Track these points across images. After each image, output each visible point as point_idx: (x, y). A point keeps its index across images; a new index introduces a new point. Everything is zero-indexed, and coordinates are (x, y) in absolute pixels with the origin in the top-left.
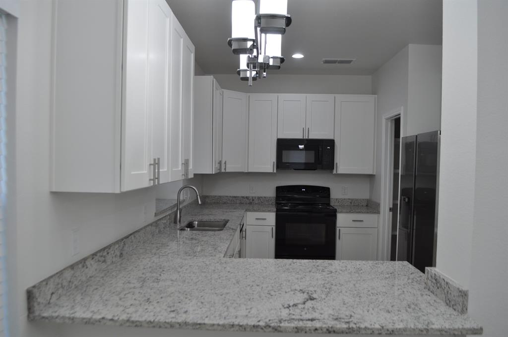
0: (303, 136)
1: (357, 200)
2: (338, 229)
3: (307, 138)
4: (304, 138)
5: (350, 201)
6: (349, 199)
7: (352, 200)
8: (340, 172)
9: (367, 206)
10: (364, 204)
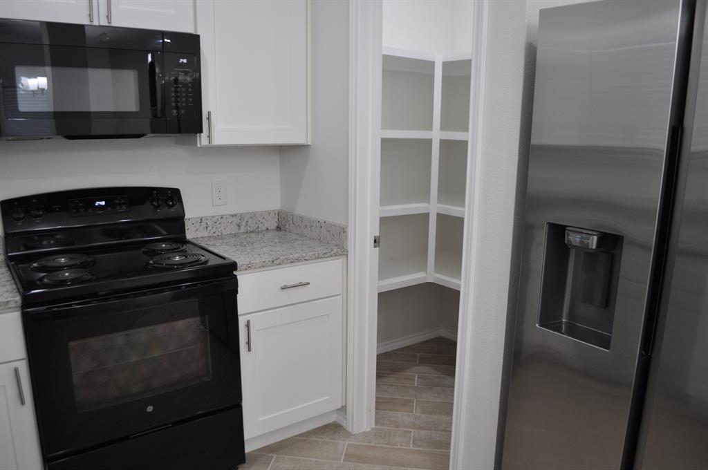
0: (91, 16)
1: (253, 216)
2: (242, 322)
3: (104, 22)
4: (96, 23)
5: (236, 220)
6: (233, 216)
7: (242, 216)
8: (218, 140)
9: (278, 228)
10: (273, 224)
